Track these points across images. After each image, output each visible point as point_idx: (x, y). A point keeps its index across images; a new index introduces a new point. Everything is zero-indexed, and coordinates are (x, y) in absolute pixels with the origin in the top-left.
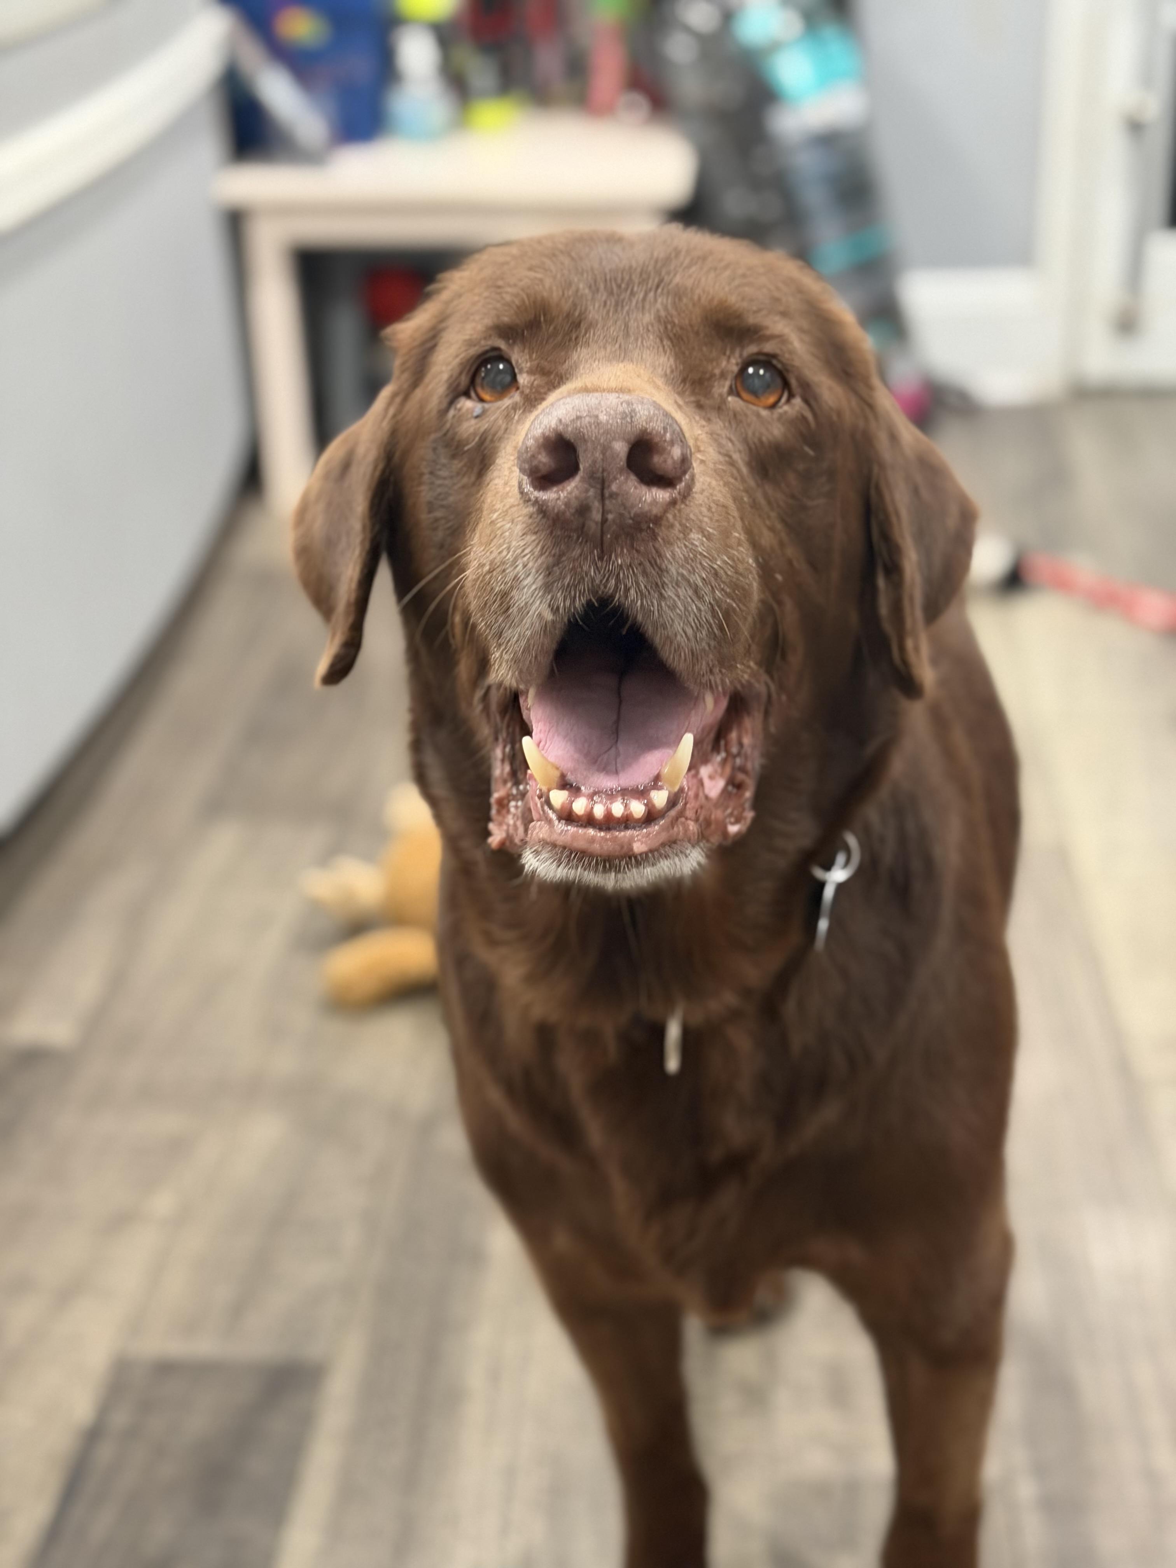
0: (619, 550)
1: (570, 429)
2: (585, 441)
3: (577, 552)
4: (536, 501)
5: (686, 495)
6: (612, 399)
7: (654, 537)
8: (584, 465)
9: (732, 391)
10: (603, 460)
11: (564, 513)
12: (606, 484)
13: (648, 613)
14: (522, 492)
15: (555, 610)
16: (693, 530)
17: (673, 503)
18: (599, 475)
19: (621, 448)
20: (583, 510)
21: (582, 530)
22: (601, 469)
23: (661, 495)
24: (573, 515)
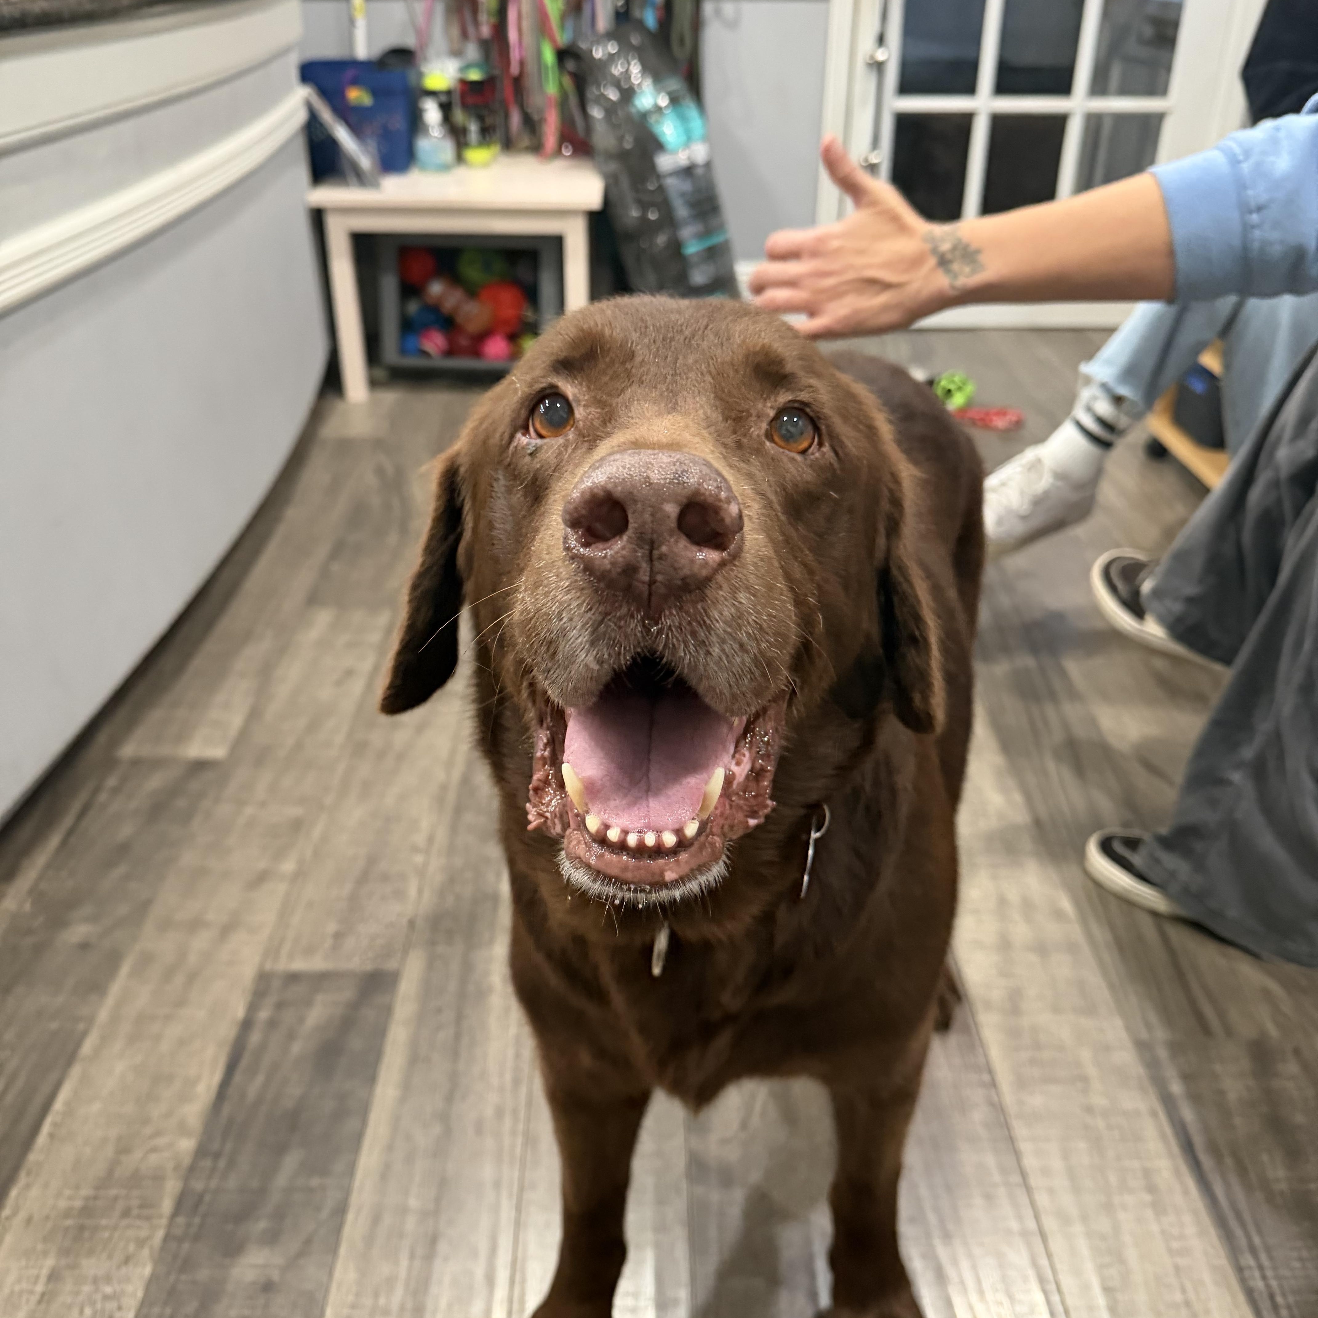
0: (667, 613)
1: (619, 488)
2: (635, 502)
3: (624, 610)
4: (582, 557)
5: (736, 556)
6: (664, 458)
7: (703, 599)
8: (633, 524)
9: (769, 436)
10: (652, 522)
11: (610, 571)
12: (656, 546)
13: (694, 668)
14: (568, 549)
15: (600, 662)
16: (741, 590)
17: (723, 564)
18: (648, 537)
19: (672, 509)
20: (630, 570)
21: (628, 589)
22: (650, 530)
23: (711, 556)
24: (619, 574)
